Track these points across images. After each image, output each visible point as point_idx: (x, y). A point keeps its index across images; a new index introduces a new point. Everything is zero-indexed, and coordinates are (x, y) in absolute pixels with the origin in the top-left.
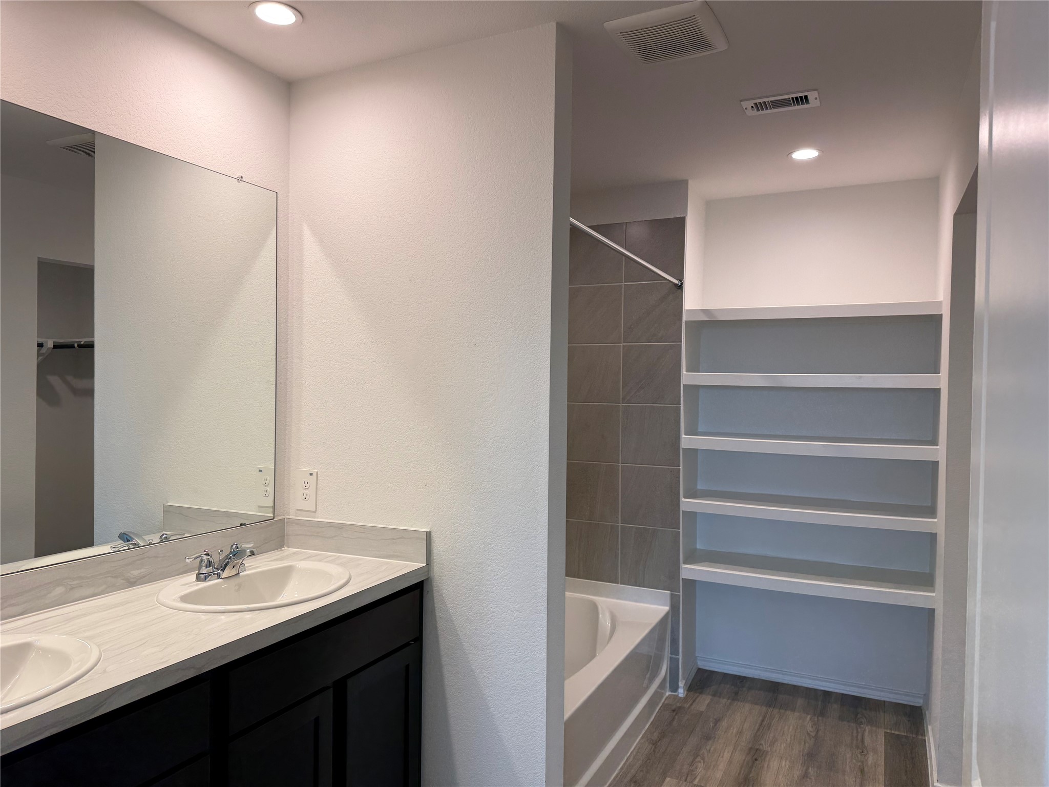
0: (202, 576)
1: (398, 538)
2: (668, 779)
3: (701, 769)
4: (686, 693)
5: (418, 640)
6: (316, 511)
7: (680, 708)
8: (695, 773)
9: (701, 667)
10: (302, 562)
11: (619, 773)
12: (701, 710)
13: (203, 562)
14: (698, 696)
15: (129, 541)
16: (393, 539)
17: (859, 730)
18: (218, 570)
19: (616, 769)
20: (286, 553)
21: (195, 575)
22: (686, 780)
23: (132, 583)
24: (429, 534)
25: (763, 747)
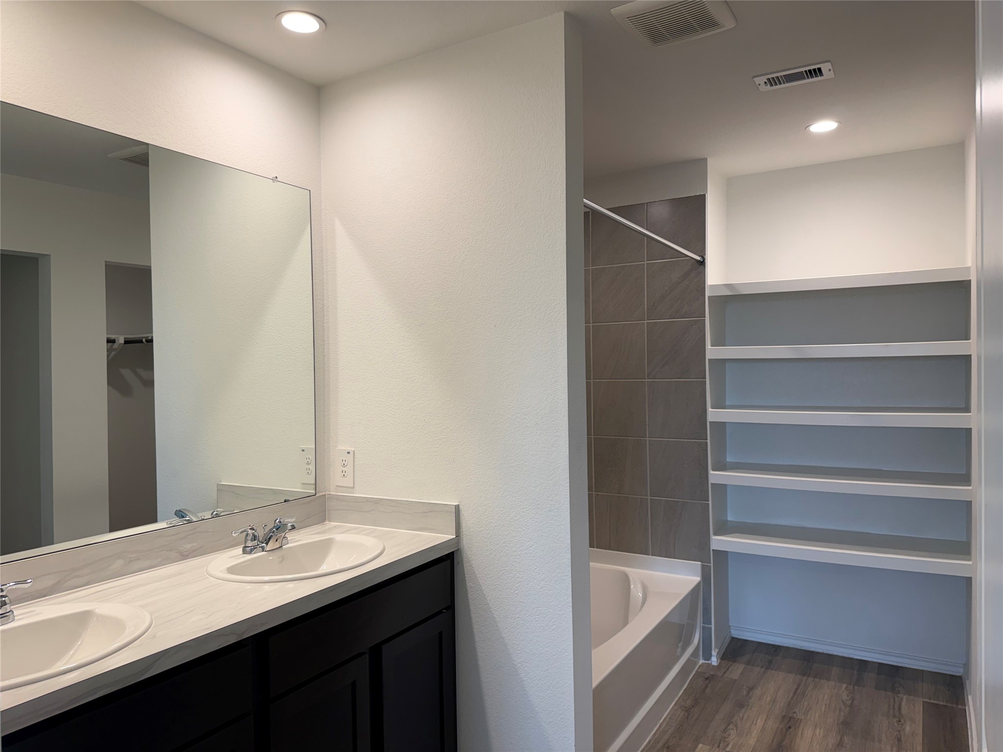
0: (248, 549)
1: (429, 512)
2: (701, 745)
3: (734, 736)
4: (719, 661)
5: (451, 608)
6: (354, 487)
7: (713, 676)
8: (727, 740)
9: (735, 636)
10: (340, 535)
11: (652, 738)
12: (734, 678)
13: (248, 536)
14: (731, 665)
15: (184, 517)
16: (425, 512)
17: (896, 699)
18: (263, 543)
19: (649, 735)
20: (327, 527)
21: (242, 548)
22: (719, 747)
23: (185, 556)
24: (457, 508)
25: (797, 716)
